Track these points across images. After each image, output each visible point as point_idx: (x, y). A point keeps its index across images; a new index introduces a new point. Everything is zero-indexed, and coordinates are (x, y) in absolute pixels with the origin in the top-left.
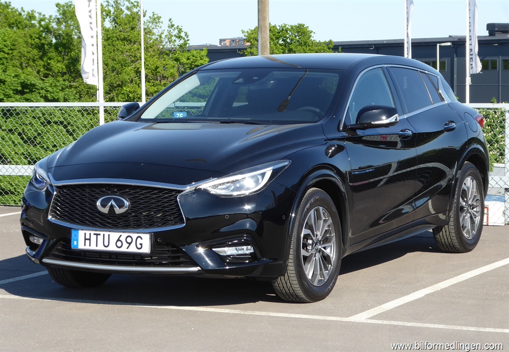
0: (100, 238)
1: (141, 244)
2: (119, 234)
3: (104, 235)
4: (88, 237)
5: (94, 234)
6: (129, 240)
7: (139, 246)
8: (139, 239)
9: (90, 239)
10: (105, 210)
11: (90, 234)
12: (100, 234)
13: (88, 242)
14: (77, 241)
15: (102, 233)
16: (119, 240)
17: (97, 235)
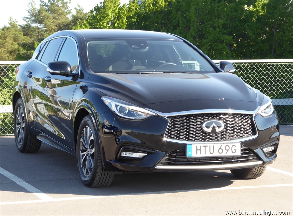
0: (207, 149)
1: (235, 150)
2: (220, 145)
3: (210, 146)
4: (199, 148)
5: (203, 146)
6: (227, 148)
7: (234, 151)
8: (234, 146)
9: (200, 150)
10: (209, 130)
11: (200, 146)
12: (207, 146)
13: (199, 152)
14: (191, 151)
15: (209, 145)
16: (220, 148)
17: (205, 146)
